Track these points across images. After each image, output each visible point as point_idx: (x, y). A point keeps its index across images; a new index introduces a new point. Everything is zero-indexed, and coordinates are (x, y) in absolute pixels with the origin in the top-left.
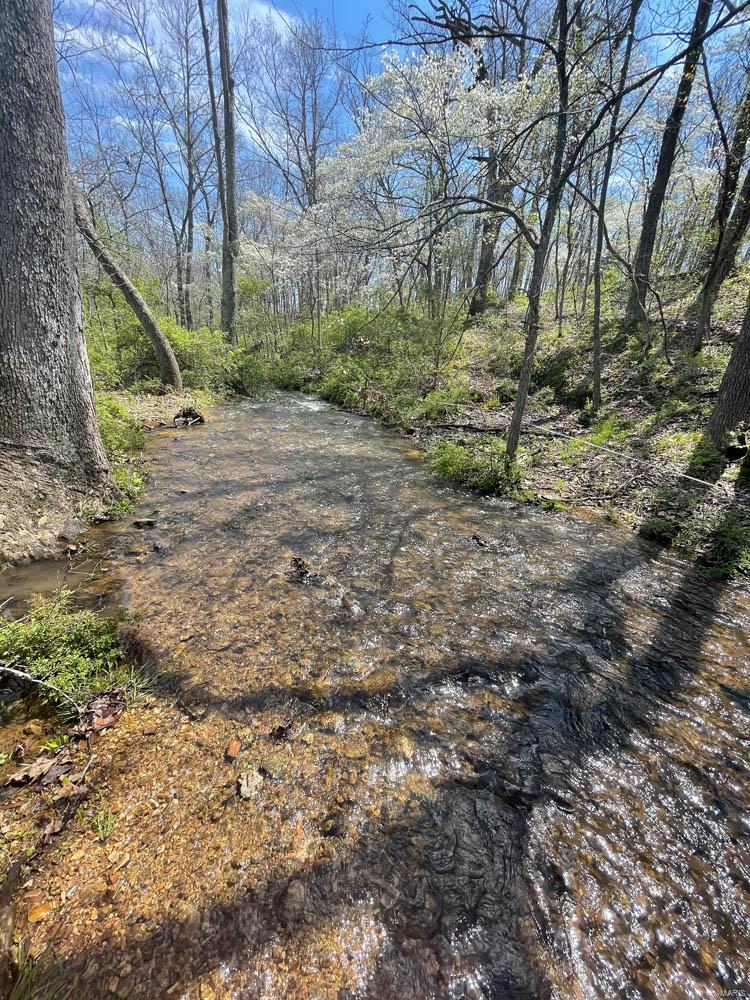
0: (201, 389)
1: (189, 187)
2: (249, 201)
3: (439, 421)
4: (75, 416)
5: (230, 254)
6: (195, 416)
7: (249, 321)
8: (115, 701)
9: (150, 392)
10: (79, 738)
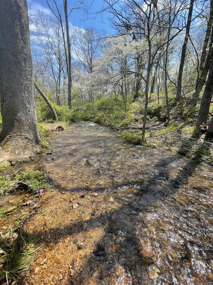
0: (63, 121)
1: (59, 70)
2: (75, 72)
3: (126, 127)
4: (33, 128)
5: (70, 86)
6: (61, 128)
7: (75, 103)
8: (45, 190)
9: (50, 122)
10: (37, 197)
